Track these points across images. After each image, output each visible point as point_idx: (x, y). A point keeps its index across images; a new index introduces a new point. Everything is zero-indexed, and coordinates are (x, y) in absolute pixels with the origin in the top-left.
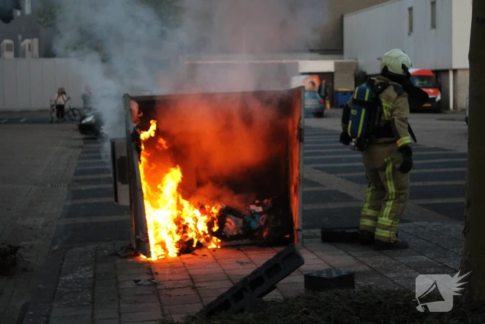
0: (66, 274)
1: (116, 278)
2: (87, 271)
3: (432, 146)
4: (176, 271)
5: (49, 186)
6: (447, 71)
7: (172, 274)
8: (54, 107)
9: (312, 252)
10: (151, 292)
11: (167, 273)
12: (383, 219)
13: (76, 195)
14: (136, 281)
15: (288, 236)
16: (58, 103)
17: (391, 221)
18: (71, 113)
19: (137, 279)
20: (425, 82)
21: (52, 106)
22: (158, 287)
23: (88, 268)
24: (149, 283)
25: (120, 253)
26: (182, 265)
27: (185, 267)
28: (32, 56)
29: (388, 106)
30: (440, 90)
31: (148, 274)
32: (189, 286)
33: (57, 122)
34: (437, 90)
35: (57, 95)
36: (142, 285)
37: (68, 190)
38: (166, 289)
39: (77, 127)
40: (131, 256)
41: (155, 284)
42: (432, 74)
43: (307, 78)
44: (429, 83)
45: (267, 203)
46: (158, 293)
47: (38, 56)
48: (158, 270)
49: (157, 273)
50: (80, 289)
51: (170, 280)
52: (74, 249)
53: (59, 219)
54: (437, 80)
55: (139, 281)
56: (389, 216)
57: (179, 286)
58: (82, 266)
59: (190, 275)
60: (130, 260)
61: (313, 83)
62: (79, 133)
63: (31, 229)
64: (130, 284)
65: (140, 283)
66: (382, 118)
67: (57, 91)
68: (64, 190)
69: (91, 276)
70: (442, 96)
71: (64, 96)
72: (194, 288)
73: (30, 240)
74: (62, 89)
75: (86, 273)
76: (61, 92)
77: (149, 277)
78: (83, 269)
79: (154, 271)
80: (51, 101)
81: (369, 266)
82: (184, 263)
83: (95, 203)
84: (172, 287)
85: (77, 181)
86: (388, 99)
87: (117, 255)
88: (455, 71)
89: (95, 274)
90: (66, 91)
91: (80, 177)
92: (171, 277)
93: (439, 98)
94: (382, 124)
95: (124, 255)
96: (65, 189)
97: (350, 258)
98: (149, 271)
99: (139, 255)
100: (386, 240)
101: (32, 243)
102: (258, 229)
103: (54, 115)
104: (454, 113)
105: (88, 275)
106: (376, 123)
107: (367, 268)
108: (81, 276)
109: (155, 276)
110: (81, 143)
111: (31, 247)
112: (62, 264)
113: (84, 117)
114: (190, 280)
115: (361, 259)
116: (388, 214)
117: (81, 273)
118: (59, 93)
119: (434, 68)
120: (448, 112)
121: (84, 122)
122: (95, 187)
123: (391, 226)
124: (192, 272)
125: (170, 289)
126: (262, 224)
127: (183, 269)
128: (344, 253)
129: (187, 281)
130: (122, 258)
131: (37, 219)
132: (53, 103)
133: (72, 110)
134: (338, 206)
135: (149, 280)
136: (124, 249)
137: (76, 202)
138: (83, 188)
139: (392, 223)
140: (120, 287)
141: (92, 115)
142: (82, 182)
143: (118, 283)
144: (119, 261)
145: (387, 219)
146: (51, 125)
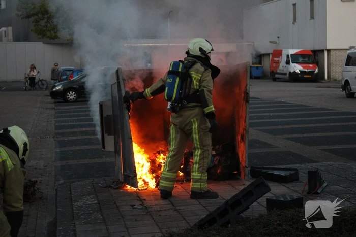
0: (77, 201)
1: (115, 203)
3: (319, 107)
4: (158, 198)
5: (38, 137)
6: (323, 51)
7: (156, 200)
10: (145, 213)
11: (153, 199)
12: (194, 174)
14: (132, 206)
15: (236, 172)
16: (30, 76)
17: (200, 174)
18: (40, 83)
19: (132, 204)
20: (306, 60)
21: (26, 78)
22: (149, 210)
23: (91, 197)
24: (142, 207)
25: (112, 185)
28: (8, 41)
29: (197, 77)
30: (318, 65)
31: (138, 200)
32: (172, 209)
33: (30, 90)
34: (315, 65)
35: (29, 70)
36: (136, 208)
37: (54, 140)
38: (155, 211)
39: (49, 94)
41: (146, 207)
42: (311, 53)
44: (309, 60)
45: (218, 148)
46: (150, 214)
47: (12, 40)
48: (145, 198)
49: (145, 200)
50: (91, 212)
51: (156, 205)
52: (75, 183)
53: (54, 162)
54: (315, 58)
55: (135, 205)
56: (198, 171)
57: (165, 209)
58: (87, 195)
59: (170, 201)
62: (50, 98)
63: (36, 169)
64: (128, 208)
65: (135, 206)
66: (192, 87)
67: (30, 67)
69: (96, 202)
70: (319, 70)
71: (35, 70)
72: (176, 210)
73: (38, 177)
74: (32, 65)
75: (91, 200)
76: (33, 68)
77: (139, 203)
78: (88, 197)
79: (142, 198)
80: (25, 74)
83: (79, 150)
84: (159, 209)
85: (59, 134)
86: (197, 72)
87: (110, 187)
88: (329, 51)
89: (98, 201)
90: (36, 67)
91: (60, 131)
92: (156, 203)
93: (317, 71)
94: (192, 92)
95: (116, 187)
96: (52, 139)
97: (285, 188)
98: (138, 198)
100: (198, 191)
101: (41, 179)
102: (213, 167)
103: (28, 84)
104: (328, 82)
105: (93, 201)
106: (187, 91)
108: (88, 202)
109: (144, 202)
110: (53, 105)
112: (71, 194)
113: (54, 87)
114: (171, 205)
115: (292, 188)
116: (197, 169)
117: (87, 200)
118: (31, 69)
119: (312, 49)
120: (324, 81)
121: (54, 90)
122: (74, 138)
123: (201, 179)
125: (159, 211)
126: (216, 163)
129: (169, 205)
130: (115, 189)
131: (38, 162)
132: (27, 76)
133: (41, 81)
135: (141, 205)
136: (115, 182)
137: (64, 149)
138: (66, 139)
139: (201, 176)
140: (121, 210)
141: (61, 84)
142: (63, 134)
143: (118, 207)
144: (113, 191)
145: (197, 174)
146: (26, 92)
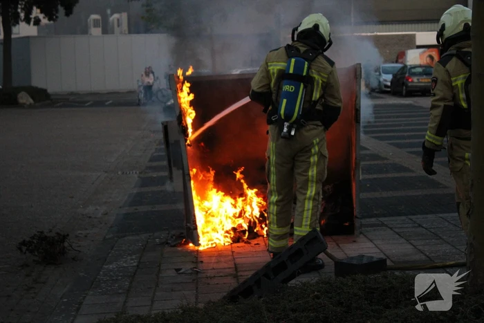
0: (110, 263)
1: (159, 266)
2: (132, 259)
4: (222, 259)
5: (119, 173)
7: (217, 263)
8: (142, 88)
9: (371, 241)
10: (191, 281)
11: (213, 261)
13: (145, 182)
14: (177, 270)
15: (347, 224)
19: (178, 267)
21: (139, 87)
22: (200, 275)
23: (134, 257)
24: (190, 271)
25: (169, 241)
26: (230, 253)
27: (233, 255)
28: (121, 33)
31: (193, 262)
32: (231, 275)
33: (146, 104)
36: (182, 273)
37: (139, 177)
38: (207, 278)
39: (161, 109)
40: (181, 245)
41: (197, 272)
43: (424, 52)
45: (328, 189)
46: (197, 282)
47: (127, 32)
48: (204, 259)
49: (202, 262)
50: (120, 278)
51: (214, 269)
52: (126, 238)
53: (120, 207)
55: (180, 269)
57: (221, 274)
58: (129, 254)
59: (235, 264)
60: (180, 249)
61: (431, 57)
63: (90, 217)
64: (172, 273)
65: (181, 271)
68: (135, 177)
69: (135, 264)
72: (236, 277)
73: (87, 229)
75: (130, 262)
76: (149, 72)
77: (192, 266)
78: (129, 258)
79: (200, 259)
80: (138, 82)
81: (425, 255)
82: (233, 252)
84: (213, 275)
85: (150, 168)
87: (167, 243)
89: (139, 262)
90: (154, 70)
92: (215, 266)
95: (173, 244)
96: (137, 176)
97: (410, 247)
98: (194, 260)
99: (188, 244)
101: (88, 232)
103: (141, 96)
105: (132, 263)
107: (424, 257)
108: (125, 265)
109: (199, 265)
111: (86, 236)
112: (109, 253)
114: (234, 269)
115: (421, 248)
117: (125, 262)
118: (146, 73)
121: (169, 103)
124: (238, 261)
125: (211, 278)
127: (230, 257)
128: (405, 241)
129: (230, 270)
130: (172, 246)
131: (99, 208)
133: (161, 90)
134: (420, 193)
135: (191, 269)
136: (174, 237)
140: (161, 275)
142: (155, 169)
143: (159, 271)
144: (168, 249)
